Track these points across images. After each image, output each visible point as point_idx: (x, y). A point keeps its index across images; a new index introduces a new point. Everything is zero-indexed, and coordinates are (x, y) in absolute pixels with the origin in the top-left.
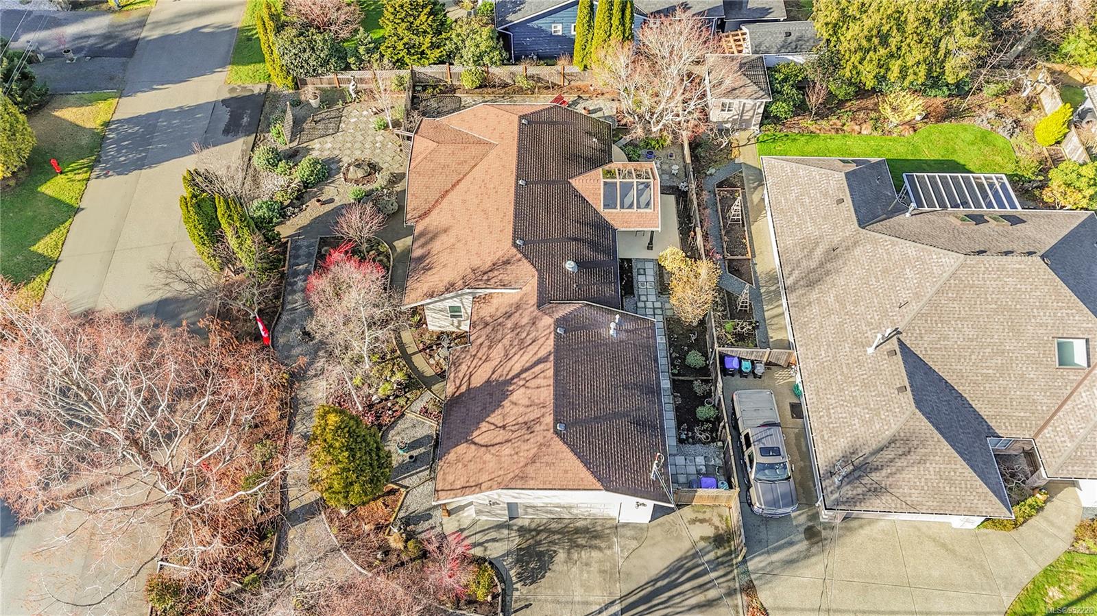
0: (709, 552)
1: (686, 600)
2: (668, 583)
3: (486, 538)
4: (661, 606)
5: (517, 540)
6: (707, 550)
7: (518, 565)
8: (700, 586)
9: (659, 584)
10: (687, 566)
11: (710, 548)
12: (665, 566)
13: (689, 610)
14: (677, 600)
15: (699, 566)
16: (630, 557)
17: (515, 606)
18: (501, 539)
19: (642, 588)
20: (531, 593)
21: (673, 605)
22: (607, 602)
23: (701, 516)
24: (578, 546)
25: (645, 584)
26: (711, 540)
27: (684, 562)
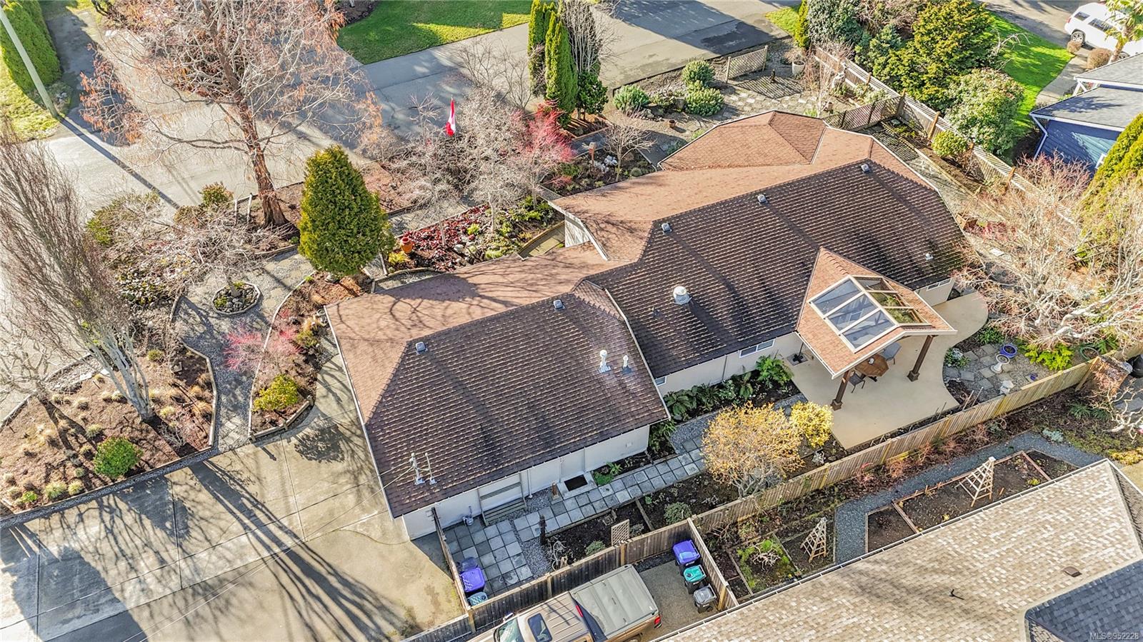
0: (392, 624)
1: (319, 616)
2: (336, 589)
3: (338, 393)
4: (303, 590)
5: (346, 421)
6: (395, 621)
7: (317, 432)
8: (342, 628)
9: (332, 580)
10: (366, 603)
11: (399, 624)
12: (358, 578)
13: (307, 625)
14: (317, 606)
15: (370, 617)
16: (359, 536)
17: (270, 447)
18: (342, 407)
19: (322, 561)
20: (288, 456)
21: (309, 603)
22: (295, 531)
23: (442, 599)
24: (356, 478)
25: (328, 564)
26: (411, 621)
27: (370, 599)
